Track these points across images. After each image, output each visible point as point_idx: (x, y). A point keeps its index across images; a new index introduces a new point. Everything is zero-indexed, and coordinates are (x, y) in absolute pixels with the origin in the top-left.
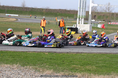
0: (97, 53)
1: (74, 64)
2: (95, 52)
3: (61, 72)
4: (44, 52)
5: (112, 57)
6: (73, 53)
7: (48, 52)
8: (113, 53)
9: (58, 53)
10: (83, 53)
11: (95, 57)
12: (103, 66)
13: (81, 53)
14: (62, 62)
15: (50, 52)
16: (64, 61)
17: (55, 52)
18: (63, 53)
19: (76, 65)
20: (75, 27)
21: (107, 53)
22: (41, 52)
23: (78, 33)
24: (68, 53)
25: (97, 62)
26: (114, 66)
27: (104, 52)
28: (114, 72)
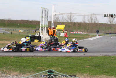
0: (61, 57)
1: (39, 66)
2: (60, 55)
3: (27, 74)
4: (10, 56)
5: (77, 59)
6: (38, 56)
7: (14, 56)
8: (77, 56)
9: (23, 57)
10: (48, 56)
11: (60, 59)
12: (68, 67)
13: (46, 56)
14: (28, 65)
15: (15, 56)
16: (29, 64)
17: (20, 56)
18: (28, 57)
19: (42, 67)
20: (38, 35)
21: (71, 56)
22: (6, 56)
23: (41, 41)
24: (33, 56)
25: (62, 64)
26: (79, 67)
27: (68, 55)
28: (79, 72)
